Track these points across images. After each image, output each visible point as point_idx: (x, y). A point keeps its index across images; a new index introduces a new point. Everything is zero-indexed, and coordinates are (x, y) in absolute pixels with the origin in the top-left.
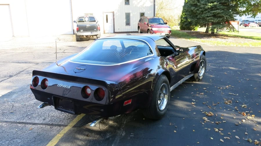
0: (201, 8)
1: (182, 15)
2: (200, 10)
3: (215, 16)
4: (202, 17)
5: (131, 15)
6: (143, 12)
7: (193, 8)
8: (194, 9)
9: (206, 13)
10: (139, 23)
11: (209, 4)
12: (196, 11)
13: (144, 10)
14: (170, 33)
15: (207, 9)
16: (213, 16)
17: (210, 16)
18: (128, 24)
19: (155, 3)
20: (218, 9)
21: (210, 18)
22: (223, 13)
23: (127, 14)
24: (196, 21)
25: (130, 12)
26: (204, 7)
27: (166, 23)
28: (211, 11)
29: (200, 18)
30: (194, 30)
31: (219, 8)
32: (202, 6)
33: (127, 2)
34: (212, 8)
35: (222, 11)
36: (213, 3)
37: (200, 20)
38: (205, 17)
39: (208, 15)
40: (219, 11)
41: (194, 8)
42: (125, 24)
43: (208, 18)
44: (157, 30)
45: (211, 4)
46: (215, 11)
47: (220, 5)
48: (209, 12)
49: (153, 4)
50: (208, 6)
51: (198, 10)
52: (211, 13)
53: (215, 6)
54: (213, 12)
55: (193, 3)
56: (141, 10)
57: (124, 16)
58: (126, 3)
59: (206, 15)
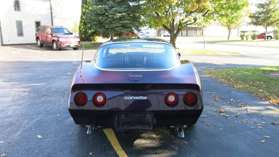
0: (109, 18)
1: (80, 25)
2: (109, 20)
3: (123, 26)
4: (110, 27)
5: (24, 24)
6: (38, 20)
7: (100, 18)
8: (102, 19)
9: (115, 23)
10: (37, 33)
11: (118, 14)
12: (104, 21)
13: (40, 18)
14: (79, 44)
15: (116, 19)
16: (121, 26)
17: (119, 26)
18: (21, 34)
19: (52, 11)
20: (126, 20)
21: (119, 28)
22: (130, 23)
23: (18, 23)
24: (104, 31)
25: (22, 19)
26: (113, 17)
27: (72, 34)
28: (120, 21)
29: (109, 29)
30: (94, 41)
31: (127, 18)
32: (111, 16)
33: (17, 8)
34: (120, 19)
35: (130, 22)
36: (122, 13)
37: (109, 30)
38: (114, 27)
39: (118, 26)
40: (127, 21)
41: (102, 17)
42: (16, 34)
43: (118, 28)
44: (65, 41)
45: (120, 14)
46: (124, 22)
47: (128, 15)
48: (117, 22)
49: (50, 12)
50: (117, 16)
51: (106, 20)
52: (120, 23)
53: (123, 16)
54: (122, 22)
55: (100, 12)
56: (35, 18)
57: (15, 25)
58: (15, 9)
59: (116, 25)
